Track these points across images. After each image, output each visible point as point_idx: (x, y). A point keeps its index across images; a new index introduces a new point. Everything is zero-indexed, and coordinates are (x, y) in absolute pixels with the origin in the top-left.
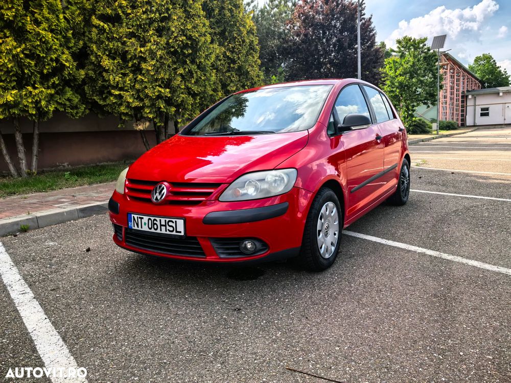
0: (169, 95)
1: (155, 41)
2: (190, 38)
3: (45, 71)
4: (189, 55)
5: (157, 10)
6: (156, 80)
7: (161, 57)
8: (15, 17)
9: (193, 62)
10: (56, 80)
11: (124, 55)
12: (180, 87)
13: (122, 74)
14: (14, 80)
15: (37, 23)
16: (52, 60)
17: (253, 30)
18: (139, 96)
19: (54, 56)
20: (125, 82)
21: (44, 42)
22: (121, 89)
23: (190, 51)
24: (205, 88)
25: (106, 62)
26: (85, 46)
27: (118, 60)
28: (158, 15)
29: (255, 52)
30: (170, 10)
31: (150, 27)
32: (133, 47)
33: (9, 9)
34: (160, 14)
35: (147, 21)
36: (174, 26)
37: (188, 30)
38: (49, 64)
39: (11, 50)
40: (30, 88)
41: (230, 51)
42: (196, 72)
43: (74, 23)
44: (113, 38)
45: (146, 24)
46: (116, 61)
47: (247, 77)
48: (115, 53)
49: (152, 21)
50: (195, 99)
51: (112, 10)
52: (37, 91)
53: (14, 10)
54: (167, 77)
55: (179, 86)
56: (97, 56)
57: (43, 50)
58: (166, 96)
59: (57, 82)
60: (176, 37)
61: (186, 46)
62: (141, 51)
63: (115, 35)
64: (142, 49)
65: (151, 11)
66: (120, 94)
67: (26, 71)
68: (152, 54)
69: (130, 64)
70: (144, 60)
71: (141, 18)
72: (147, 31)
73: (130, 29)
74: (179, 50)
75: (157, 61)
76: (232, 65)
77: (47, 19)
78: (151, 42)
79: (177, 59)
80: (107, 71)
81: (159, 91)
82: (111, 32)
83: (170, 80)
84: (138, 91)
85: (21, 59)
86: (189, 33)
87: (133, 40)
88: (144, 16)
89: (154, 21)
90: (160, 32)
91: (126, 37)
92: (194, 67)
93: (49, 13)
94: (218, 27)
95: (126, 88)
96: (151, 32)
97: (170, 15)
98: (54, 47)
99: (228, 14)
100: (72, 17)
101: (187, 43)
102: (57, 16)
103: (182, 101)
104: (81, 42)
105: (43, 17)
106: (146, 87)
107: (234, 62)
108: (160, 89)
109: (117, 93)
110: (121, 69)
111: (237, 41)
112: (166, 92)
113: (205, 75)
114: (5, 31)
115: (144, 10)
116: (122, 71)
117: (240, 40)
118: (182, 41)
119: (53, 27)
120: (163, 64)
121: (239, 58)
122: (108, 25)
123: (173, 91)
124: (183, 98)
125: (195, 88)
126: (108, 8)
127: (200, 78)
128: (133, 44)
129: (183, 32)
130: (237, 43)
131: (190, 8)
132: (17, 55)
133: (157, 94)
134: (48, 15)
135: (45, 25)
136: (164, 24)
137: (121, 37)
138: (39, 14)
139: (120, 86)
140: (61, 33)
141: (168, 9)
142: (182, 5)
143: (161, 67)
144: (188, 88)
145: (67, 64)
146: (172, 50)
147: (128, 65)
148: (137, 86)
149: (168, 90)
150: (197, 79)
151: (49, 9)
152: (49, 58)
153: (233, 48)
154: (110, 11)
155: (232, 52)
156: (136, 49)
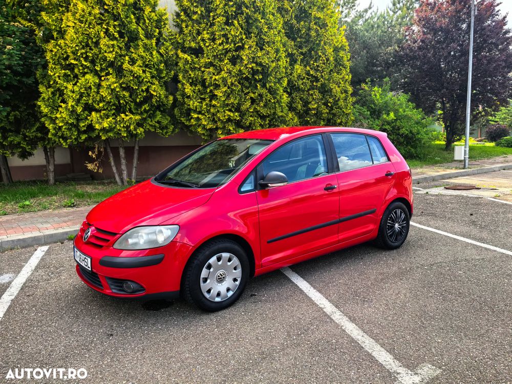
0: (238, 118)
1: (228, 69)
2: (260, 64)
3: (138, 100)
4: (260, 80)
5: (232, 41)
6: (228, 105)
7: (232, 84)
8: (115, 58)
9: (264, 86)
10: (146, 107)
11: (203, 82)
12: (248, 111)
13: (201, 99)
14: (114, 109)
15: (133, 62)
16: (142, 91)
17: (345, 46)
18: (214, 119)
19: (144, 88)
20: (202, 107)
21: (136, 77)
22: (200, 113)
23: (261, 77)
24: (276, 109)
25: (188, 90)
26: (176, 75)
27: (199, 87)
28: (232, 45)
30: (243, 40)
31: (225, 56)
32: (209, 75)
33: (111, 52)
34: (235, 44)
35: (223, 52)
36: (245, 54)
37: (259, 57)
38: (140, 95)
39: (110, 85)
40: (123, 115)
41: (315, 70)
42: (267, 96)
43: (167, 56)
44: (195, 68)
45: (222, 54)
46: (197, 88)
47: (331, 94)
48: (196, 80)
49: (227, 51)
50: (265, 121)
51: (196, 43)
52: (128, 118)
53: (114, 53)
54: (237, 101)
55: (247, 110)
56: (183, 84)
57: (135, 83)
58: (235, 120)
59: (147, 109)
60: (246, 65)
61: (255, 72)
62: (215, 79)
63: (196, 66)
64: (217, 77)
65: (227, 43)
66: (198, 117)
67: (121, 102)
68: (225, 80)
69: (208, 90)
70: (217, 86)
71: (217, 49)
72: (223, 61)
73: (209, 59)
74: (250, 76)
75: (229, 88)
76: (315, 84)
77: (142, 57)
78: (224, 70)
79: (250, 83)
80: (188, 97)
81: (228, 115)
82: (194, 63)
83: (239, 105)
84: (213, 114)
85: (117, 92)
86: (259, 61)
87: (211, 69)
88: (221, 48)
89: (230, 51)
90: (233, 61)
91: (205, 67)
92: (264, 91)
93: (144, 52)
95: (203, 112)
96: (226, 62)
97: (243, 45)
98: (145, 80)
99: (313, 34)
100: (167, 53)
101: (258, 70)
102: (151, 53)
103: (250, 124)
104: (173, 72)
105: (139, 56)
106: (218, 111)
107: (317, 80)
108: (229, 113)
109: (196, 116)
110: (202, 94)
111: (321, 60)
112: (236, 116)
113: (275, 98)
114: (109, 69)
115: (221, 41)
116: (202, 97)
117: (324, 59)
118: (252, 68)
119: (147, 63)
120: (232, 91)
121: (322, 76)
122: (191, 57)
123: (242, 114)
124: (251, 120)
125: (264, 111)
126: (193, 41)
127: (270, 101)
128: (209, 73)
129: (254, 60)
130: (321, 62)
131: (265, 35)
132: (114, 89)
133: (227, 117)
134: (143, 54)
135: (139, 62)
136: (237, 53)
137: (201, 67)
138: (136, 53)
139: (198, 110)
140: (154, 67)
141: (242, 39)
142: (258, 34)
143: (231, 92)
144: (256, 111)
145: (155, 94)
146: (244, 76)
147: (207, 91)
148: (212, 110)
149: (236, 114)
150: (266, 102)
151: (144, 48)
152: (140, 90)
153: (318, 66)
154: (195, 44)
155: (317, 70)
156: (211, 78)
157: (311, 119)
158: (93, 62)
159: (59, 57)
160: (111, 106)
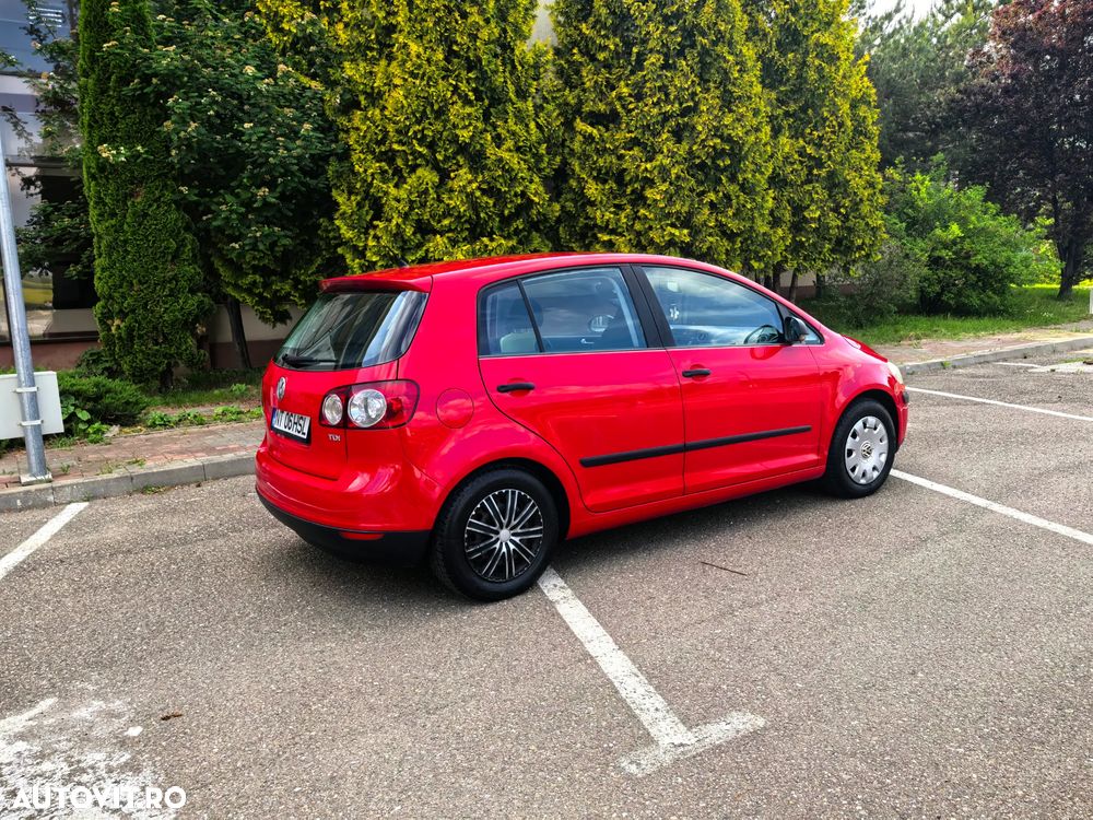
0: (688, 240)
1: (669, 151)
2: (729, 139)
3: (506, 212)
4: (726, 168)
5: (676, 97)
6: (669, 215)
7: (678, 177)
8: (472, 138)
9: (733, 179)
10: (519, 224)
11: (619, 177)
12: (707, 225)
13: (616, 206)
14: (466, 229)
15: (498, 141)
16: (516, 195)
17: (870, 96)
18: (639, 242)
19: (519, 189)
20: (619, 220)
21: (507, 171)
22: (613, 232)
23: (728, 162)
24: (753, 222)
25: (593, 190)
26: (565, 163)
27: (612, 184)
28: (677, 105)
29: (869, 138)
30: (697, 95)
31: (663, 127)
32: (634, 161)
33: (465, 127)
34: (681, 104)
35: (659, 118)
36: (701, 123)
37: (726, 126)
38: (512, 202)
39: (464, 187)
40: (485, 240)
41: (815, 144)
42: (738, 197)
43: (550, 130)
44: (605, 150)
45: (658, 122)
46: (607, 187)
47: (845, 190)
48: (607, 173)
49: (666, 117)
50: (734, 243)
51: (606, 104)
52: (494, 244)
53: (471, 128)
54: (686, 209)
55: (705, 224)
56: (580, 180)
57: (505, 182)
58: (683, 242)
59: (521, 227)
60: (703, 141)
61: (720, 154)
62: (646, 169)
63: (608, 146)
64: (649, 166)
65: (667, 101)
66: (610, 240)
67: (482, 215)
68: (664, 170)
69: (629, 191)
70: (650, 182)
71: (649, 115)
72: (659, 134)
73: (632, 132)
74: (709, 162)
75: (671, 184)
76: (815, 172)
77: (514, 133)
78: (662, 153)
79: (706, 175)
80: (593, 204)
81: (671, 234)
82: (603, 141)
83: (690, 214)
84: (639, 234)
85: (477, 198)
86: (726, 132)
87: (636, 151)
88: (655, 111)
89: (671, 116)
90: (678, 135)
91: (624, 148)
92: (733, 189)
93: (516, 124)
94: (795, 101)
95: (619, 230)
96: (664, 136)
97: (697, 104)
98: (520, 175)
99: (812, 75)
100: (548, 123)
101: (723, 149)
102: (527, 125)
103: (709, 248)
104: (558, 159)
105: (508, 131)
106: (651, 228)
107: (819, 164)
108: (673, 231)
109: (606, 238)
110: (615, 198)
111: (829, 126)
112: (683, 235)
113: (753, 200)
114: (459, 158)
115: (655, 100)
116: (616, 202)
117: (834, 123)
118: (714, 147)
119: (521, 144)
120: (679, 188)
121: (830, 157)
122: (599, 130)
123: (695, 232)
124: (711, 243)
125: (733, 225)
126: (601, 101)
127: (744, 206)
128: (634, 158)
129: (717, 132)
130: (827, 129)
131: (734, 84)
132: (472, 193)
133: (667, 238)
134: (514, 128)
135: (510, 144)
136: (686, 119)
137: (617, 148)
138: (504, 129)
139: (610, 227)
140: (531, 149)
141: (694, 94)
142: (721, 83)
143: (676, 192)
144: (720, 225)
145: (536, 199)
146: (697, 161)
147: (625, 191)
148: (638, 226)
149: (686, 231)
150: (738, 209)
151: (516, 117)
152: (513, 193)
153: (821, 138)
154: (604, 107)
155: (819, 146)
156: (639, 166)
157: (808, 239)
158: (432, 146)
159: (371, 140)
160: (463, 224)
